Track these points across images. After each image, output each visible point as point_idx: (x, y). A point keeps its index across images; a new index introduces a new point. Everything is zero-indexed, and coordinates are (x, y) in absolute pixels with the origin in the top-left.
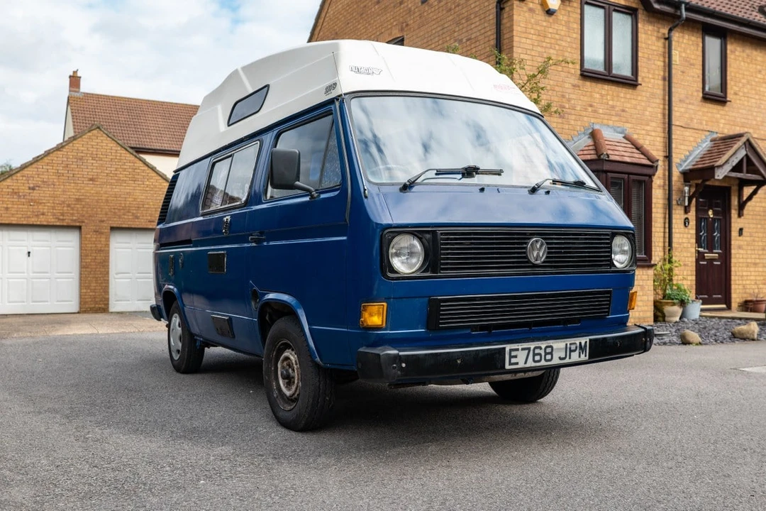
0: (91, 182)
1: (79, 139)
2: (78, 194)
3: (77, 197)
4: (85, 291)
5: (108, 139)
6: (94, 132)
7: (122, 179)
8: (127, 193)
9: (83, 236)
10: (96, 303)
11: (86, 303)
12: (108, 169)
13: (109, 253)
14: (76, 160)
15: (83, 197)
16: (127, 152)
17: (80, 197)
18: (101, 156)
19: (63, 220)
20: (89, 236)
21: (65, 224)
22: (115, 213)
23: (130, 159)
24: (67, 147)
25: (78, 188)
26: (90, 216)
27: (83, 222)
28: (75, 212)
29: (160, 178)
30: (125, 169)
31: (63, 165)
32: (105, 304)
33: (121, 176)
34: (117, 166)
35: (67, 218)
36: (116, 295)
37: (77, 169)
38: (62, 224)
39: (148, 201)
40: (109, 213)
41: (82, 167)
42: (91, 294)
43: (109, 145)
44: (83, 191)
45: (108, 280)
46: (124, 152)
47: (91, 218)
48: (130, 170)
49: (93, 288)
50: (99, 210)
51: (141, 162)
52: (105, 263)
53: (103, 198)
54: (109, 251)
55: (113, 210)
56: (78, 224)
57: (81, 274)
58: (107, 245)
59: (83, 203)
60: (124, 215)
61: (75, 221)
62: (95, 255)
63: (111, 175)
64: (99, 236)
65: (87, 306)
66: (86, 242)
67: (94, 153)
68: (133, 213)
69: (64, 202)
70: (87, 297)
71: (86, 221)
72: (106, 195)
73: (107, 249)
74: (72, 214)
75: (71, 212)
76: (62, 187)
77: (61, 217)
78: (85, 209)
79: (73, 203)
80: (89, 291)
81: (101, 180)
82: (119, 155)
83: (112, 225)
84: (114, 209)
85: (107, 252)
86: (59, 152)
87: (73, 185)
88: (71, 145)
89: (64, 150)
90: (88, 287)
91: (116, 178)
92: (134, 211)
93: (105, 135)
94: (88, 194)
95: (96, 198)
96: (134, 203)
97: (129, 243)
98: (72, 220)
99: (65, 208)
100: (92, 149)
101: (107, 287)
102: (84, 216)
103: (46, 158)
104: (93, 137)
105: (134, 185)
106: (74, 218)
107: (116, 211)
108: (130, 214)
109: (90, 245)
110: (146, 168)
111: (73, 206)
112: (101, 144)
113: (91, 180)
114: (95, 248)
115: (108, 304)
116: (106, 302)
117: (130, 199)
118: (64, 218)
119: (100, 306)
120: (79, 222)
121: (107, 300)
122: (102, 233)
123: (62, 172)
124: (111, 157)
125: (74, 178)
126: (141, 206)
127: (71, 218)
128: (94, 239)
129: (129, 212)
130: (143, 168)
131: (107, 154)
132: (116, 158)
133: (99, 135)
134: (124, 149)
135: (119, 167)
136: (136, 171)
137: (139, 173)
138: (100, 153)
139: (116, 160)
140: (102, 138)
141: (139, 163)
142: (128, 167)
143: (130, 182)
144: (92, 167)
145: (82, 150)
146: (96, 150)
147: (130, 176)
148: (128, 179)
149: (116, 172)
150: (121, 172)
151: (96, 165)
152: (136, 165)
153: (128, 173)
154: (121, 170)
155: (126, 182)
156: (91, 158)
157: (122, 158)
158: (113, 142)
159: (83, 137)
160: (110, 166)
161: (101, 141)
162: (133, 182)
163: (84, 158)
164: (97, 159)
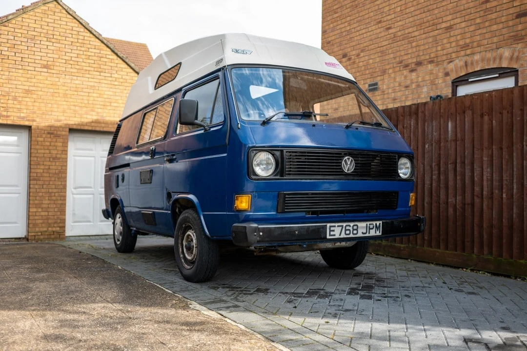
0: (45, 70)
1: (31, 13)
2: (28, 84)
3: (27, 88)
4: (35, 210)
5: (69, 16)
6: (50, 5)
7: (85, 68)
8: (91, 86)
9: (33, 139)
10: (49, 225)
11: (35, 225)
12: (67, 54)
13: (67, 162)
14: (26, 40)
15: (34, 88)
16: (91, 35)
17: (31, 88)
18: (59, 38)
19: (7, 116)
20: (40, 139)
21: (9, 122)
22: (75, 111)
23: (94, 43)
24: (14, 22)
25: (28, 76)
26: (43, 114)
27: (34, 121)
28: (23, 107)
29: (131, 70)
30: (89, 57)
31: (8, 45)
32: (60, 227)
33: (83, 64)
34: (77, 52)
35: (13, 114)
36: (74, 214)
37: (27, 52)
38: (5, 122)
39: (117, 98)
40: (68, 111)
41: (34, 49)
42: (43, 214)
43: (68, 24)
44: (34, 80)
45: (65, 196)
46: (89, 34)
47: (44, 116)
48: (95, 58)
49: (46, 206)
50: (55, 106)
52: (61, 175)
53: (60, 91)
54: (67, 158)
55: (73, 107)
56: (27, 123)
57: (29, 187)
58: (65, 152)
59: (34, 96)
60: (87, 114)
61: (23, 118)
62: (49, 163)
63: (71, 62)
64: (54, 140)
65: (37, 229)
66: (37, 147)
67: (50, 32)
68: (98, 113)
69: (8, 94)
70: (36, 218)
71: (38, 120)
72: (65, 88)
73: (63, 156)
74: (20, 110)
75: (19, 107)
76: (7, 73)
77: (5, 113)
78: (37, 104)
79: (22, 95)
80: (40, 210)
81: (58, 68)
82: (81, 37)
83: (71, 127)
84: (75, 106)
85: (65, 161)
87: (21, 71)
88: (20, 19)
89: (10, 25)
90: (38, 206)
91: (78, 67)
92: (99, 110)
93: (64, 12)
94: (41, 85)
95: (52, 90)
96: (100, 99)
97: (91, 150)
98: (19, 117)
99: (10, 102)
100: (47, 28)
101: (64, 205)
102: (35, 113)
104: (48, 12)
105: (99, 77)
106: (22, 115)
107: (77, 108)
108: (94, 113)
109: (42, 151)
110: (115, 57)
111: (20, 99)
112: (59, 22)
113: (46, 67)
114: (49, 155)
115: (64, 227)
116: (61, 225)
117: (95, 95)
118: (9, 114)
119: (54, 229)
120: (29, 120)
121: (64, 221)
122: (58, 136)
123: (7, 53)
124: (72, 40)
125: (22, 63)
126: (108, 104)
127: (18, 114)
128: (48, 144)
129: (93, 111)
130: (111, 57)
131: (66, 35)
132: (78, 42)
133: (57, 10)
134: (87, 31)
135: (82, 53)
136: (102, 59)
137: (106, 62)
138: (58, 33)
139: (78, 45)
140: (60, 15)
141: (106, 51)
142: (93, 54)
143: (95, 73)
144: (46, 51)
145: (35, 28)
146: (52, 29)
147: (95, 66)
148: (93, 69)
149: (77, 59)
150: (84, 60)
151: (52, 48)
152: (102, 52)
153: (93, 62)
154: (83, 57)
155: (90, 73)
156: (45, 39)
157: (86, 42)
158: (75, 20)
159: (36, 11)
160: (70, 51)
161: (58, 18)
162: (98, 73)
163: (36, 38)
164: (53, 40)
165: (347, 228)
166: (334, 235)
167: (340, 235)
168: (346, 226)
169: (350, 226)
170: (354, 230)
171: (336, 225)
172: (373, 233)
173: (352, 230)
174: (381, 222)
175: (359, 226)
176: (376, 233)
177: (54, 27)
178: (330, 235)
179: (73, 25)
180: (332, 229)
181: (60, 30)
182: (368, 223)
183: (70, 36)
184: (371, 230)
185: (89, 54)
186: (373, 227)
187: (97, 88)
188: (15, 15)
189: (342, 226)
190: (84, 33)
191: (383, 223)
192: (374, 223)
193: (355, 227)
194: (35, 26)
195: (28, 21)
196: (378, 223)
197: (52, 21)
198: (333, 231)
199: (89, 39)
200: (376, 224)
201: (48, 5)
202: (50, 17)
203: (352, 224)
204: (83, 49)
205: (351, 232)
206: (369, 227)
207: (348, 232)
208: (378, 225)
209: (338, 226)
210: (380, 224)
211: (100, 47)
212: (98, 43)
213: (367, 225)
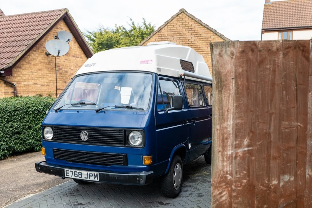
1: (171, 22)
5: (190, 19)
7: (199, 46)
12: (189, 40)
14: (169, 37)
16: (202, 27)
18: (185, 32)
23: (204, 31)
24: (164, 29)
30: (201, 40)
33: (198, 44)
34: (195, 38)
43: (190, 23)
48: (205, 39)
51: (212, 33)
67: (181, 30)
82: (196, 29)
86: (159, 33)
88: (166, 27)
89: (162, 31)
91: (195, 46)
93: (187, 17)
100: (179, 28)
103: (152, 38)
104: (179, 20)
110: (216, 36)
112: (185, 24)
124: (191, 32)
130: (213, 37)
131: (189, 30)
132: (195, 32)
133: (184, 17)
134: (200, 25)
135: (197, 38)
136: (208, 39)
137: (210, 40)
138: (184, 30)
139: (195, 34)
140: (185, 19)
141: (211, 34)
142: (203, 37)
143: (204, 48)
144: (179, 41)
145: (173, 30)
146: (181, 28)
147: (204, 44)
148: (203, 46)
149: (195, 42)
150: (198, 42)
151: (182, 38)
152: (208, 35)
153: (203, 42)
154: (198, 40)
155: (202, 48)
156: (178, 35)
157: (199, 31)
158: (193, 20)
159: (174, 20)
160: (191, 38)
161: (184, 21)
162: (206, 48)
163: (174, 35)
164: (182, 34)
165: (76, 173)
166: (69, 176)
167: (72, 176)
168: (75, 172)
169: (77, 172)
170: (79, 175)
171: (70, 170)
172: (92, 179)
173: (78, 175)
174: (98, 173)
175: (82, 173)
176: (94, 179)
177: (182, 27)
178: (67, 175)
179: (192, 23)
180: (67, 172)
181: (186, 28)
182: (89, 172)
183: (191, 29)
184: (90, 177)
185: (201, 38)
186: (92, 175)
187: (206, 57)
188: (164, 26)
189: (73, 171)
190: (198, 26)
191: (99, 174)
192: (93, 173)
193: (80, 174)
194: (173, 28)
195: (170, 27)
196: (96, 173)
197: (181, 24)
198: (68, 173)
199: (201, 29)
200: (94, 174)
201: (179, 16)
202: (180, 22)
203: (78, 171)
204: (197, 36)
205: (78, 176)
206: (89, 175)
207: (76, 175)
208: (96, 174)
209: (70, 171)
210: (97, 174)
211: (208, 32)
212: (206, 30)
213: (88, 173)
